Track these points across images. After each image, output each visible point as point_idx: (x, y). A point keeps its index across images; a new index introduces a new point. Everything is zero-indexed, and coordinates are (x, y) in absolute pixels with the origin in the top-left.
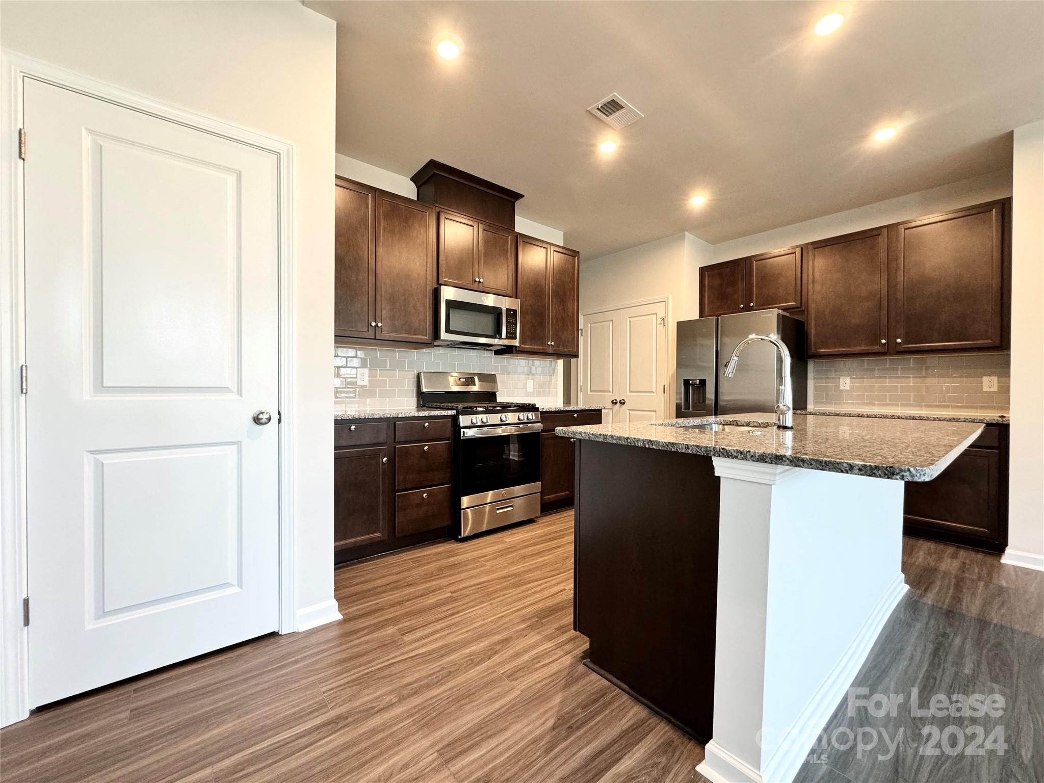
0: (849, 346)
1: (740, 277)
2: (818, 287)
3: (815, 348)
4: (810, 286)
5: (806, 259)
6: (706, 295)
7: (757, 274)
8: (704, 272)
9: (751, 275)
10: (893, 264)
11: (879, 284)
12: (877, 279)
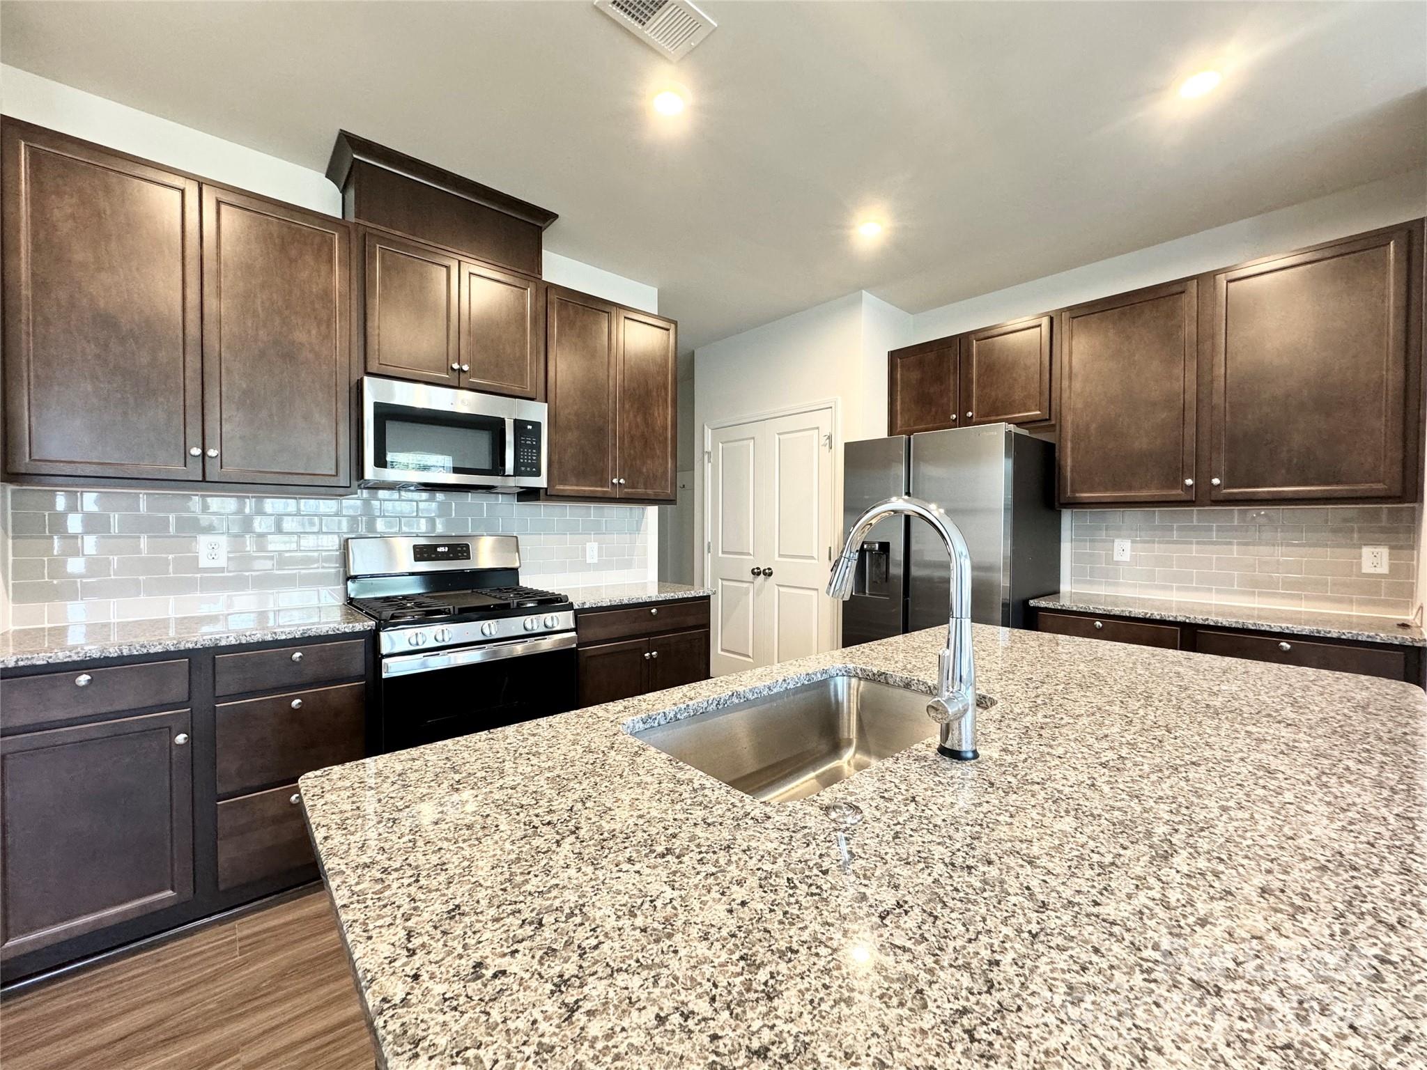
0: (1130, 488)
1: (952, 368)
2: (1077, 385)
3: (1073, 491)
4: (1065, 383)
5: (1059, 337)
6: (899, 397)
7: (979, 362)
8: (895, 357)
9: (970, 364)
10: (1207, 346)
11: (1183, 379)
12: (1178, 371)
